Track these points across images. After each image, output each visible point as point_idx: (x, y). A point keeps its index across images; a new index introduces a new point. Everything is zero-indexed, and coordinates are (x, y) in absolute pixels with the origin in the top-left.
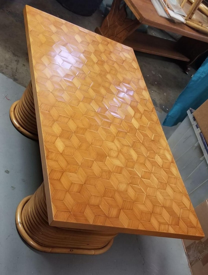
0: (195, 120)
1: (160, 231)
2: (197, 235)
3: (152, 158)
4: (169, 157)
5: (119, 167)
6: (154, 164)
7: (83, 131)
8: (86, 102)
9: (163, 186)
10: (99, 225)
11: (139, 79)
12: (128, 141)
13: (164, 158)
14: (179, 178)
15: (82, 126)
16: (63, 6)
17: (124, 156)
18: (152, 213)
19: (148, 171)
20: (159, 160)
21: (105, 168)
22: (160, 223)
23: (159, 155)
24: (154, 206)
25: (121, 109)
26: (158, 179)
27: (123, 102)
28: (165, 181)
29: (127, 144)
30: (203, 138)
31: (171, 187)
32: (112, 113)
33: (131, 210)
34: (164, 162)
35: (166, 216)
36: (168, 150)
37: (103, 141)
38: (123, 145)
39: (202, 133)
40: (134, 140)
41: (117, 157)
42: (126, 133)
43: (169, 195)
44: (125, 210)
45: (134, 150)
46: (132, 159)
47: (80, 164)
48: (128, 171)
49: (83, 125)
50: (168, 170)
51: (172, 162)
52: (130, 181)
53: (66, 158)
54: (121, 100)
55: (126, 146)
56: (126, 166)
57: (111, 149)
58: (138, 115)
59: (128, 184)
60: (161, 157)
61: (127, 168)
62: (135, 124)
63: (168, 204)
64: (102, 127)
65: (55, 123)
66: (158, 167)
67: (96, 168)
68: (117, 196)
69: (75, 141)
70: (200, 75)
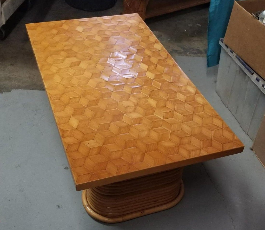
0: (228, 47)
1: (191, 158)
2: (235, 147)
3: (174, 98)
4: (192, 90)
5: (137, 118)
6: (177, 102)
7: (96, 102)
8: (95, 78)
9: (189, 117)
10: (123, 174)
11: (149, 36)
12: (145, 93)
13: (186, 93)
14: (207, 104)
15: (94, 99)
16: (84, 10)
17: (141, 107)
18: (180, 145)
19: (170, 111)
20: (181, 97)
21: (124, 125)
22: (189, 151)
23: (180, 93)
24: (181, 138)
25: (133, 69)
26: (182, 114)
27: (134, 63)
28: (191, 113)
29: (144, 96)
30: (240, 59)
31: (198, 116)
32: (124, 76)
33: (157, 150)
34: (187, 96)
35: (196, 142)
36: (190, 85)
37: (117, 103)
38: (140, 99)
39: (238, 56)
40: (151, 90)
41: (135, 111)
42: (142, 87)
43: (197, 123)
44: (149, 153)
45: (152, 98)
46: (151, 106)
47: (96, 130)
48: (148, 118)
49: (96, 97)
50: (193, 102)
51: (197, 93)
52: (152, 126)
53: (81, 131)
54: (131, 61)
55: (143, 98)
56: (146, 115)
57: (127, 107)
58: (152, 67)
59: (150, 130)
60: (183, 93)
61: (147, 116)
62: (150, 75)
63: (197, 131)
64: (115, 92)
65: (67, 106)
66: (181, 104)
67: (113, 128)
68: (139, 144)
69: (89, 113)
70: (215, 4)
